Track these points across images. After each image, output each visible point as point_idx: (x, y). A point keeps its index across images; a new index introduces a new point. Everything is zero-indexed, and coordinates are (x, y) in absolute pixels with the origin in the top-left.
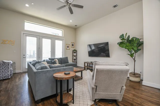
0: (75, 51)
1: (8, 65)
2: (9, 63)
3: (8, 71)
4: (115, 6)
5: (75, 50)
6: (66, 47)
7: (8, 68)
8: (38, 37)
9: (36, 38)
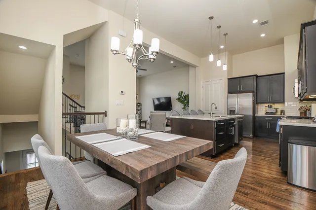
0: (139, 105)
4: (174, 67)
5: (139, 103)
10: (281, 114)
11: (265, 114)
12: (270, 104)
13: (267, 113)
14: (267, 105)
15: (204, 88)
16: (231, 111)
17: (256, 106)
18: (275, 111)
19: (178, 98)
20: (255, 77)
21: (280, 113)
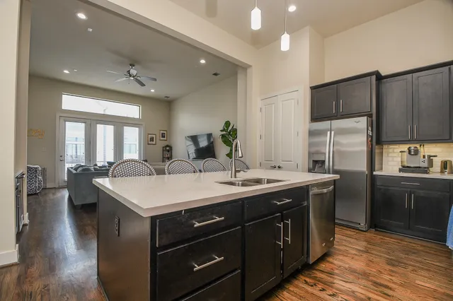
0: (168, 148)
1: (36, 171)
2: (36, 168)
3: (36, 182)
4: (216, 74)
5: (167, 146)
6: (148, 141)
7: (36, 176)
8: (89, 122)
9: (83, 124)
10: (442, 172)
11: (400, 170)
12: (413, 146)
13: (404, 168)
14: (405, 147)
15: (263, 110)
16: (316, 162)
17: (377, 151)
18: (426, 165)
19: (223, 136)
20: (374, 77)
21: (439, 169)
